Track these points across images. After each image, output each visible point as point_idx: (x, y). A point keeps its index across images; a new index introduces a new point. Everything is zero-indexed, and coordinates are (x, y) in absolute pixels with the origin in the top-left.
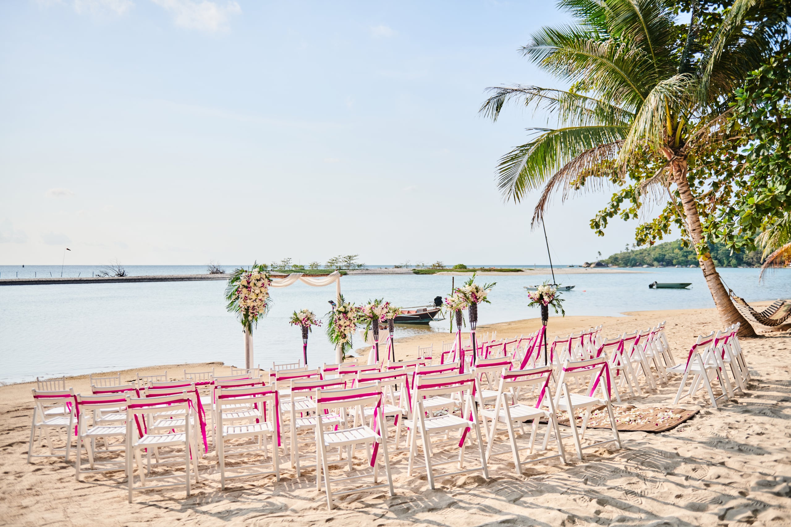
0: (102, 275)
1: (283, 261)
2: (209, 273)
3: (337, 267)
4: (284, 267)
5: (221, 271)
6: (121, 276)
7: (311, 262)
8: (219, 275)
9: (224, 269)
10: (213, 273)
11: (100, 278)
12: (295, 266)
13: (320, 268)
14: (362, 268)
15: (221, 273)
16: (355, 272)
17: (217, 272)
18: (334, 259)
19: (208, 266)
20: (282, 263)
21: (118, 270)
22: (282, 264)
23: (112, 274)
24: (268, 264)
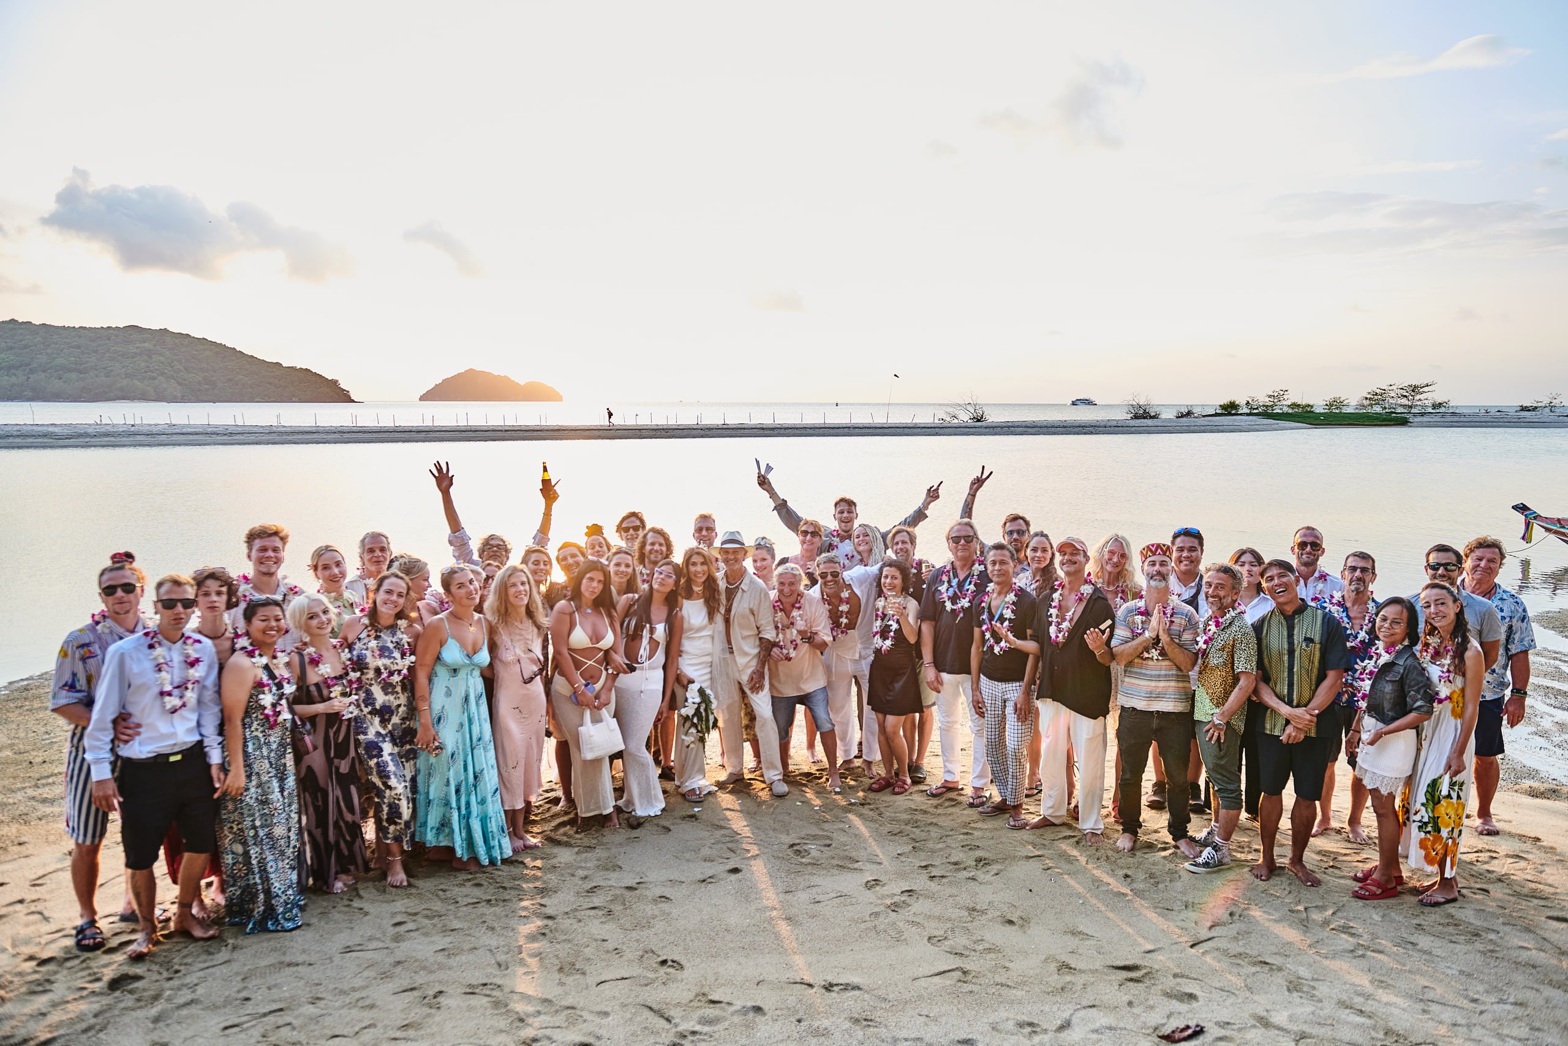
0: (948, 419)
1: (1270, 396)
2: (1129, 416)
4: (1272, 406)
5: (1153, 414)
6: (979, 421)
7: (1329, 398)
8: (1149, 422)
9: (1158, 410)
10: (1136, 417)
11: (945, 424)
12: (1294, 405)
14: (1442, 410)
15: (1152, 417)
16: (1425, 419)
17: (1146, 415)
18: (1378, 391)
19: (1128, 404)
20: (1267, 399)
21: (972, 412)
22: (1267, 401)
23: (965, 417)
24: (1241, 400)
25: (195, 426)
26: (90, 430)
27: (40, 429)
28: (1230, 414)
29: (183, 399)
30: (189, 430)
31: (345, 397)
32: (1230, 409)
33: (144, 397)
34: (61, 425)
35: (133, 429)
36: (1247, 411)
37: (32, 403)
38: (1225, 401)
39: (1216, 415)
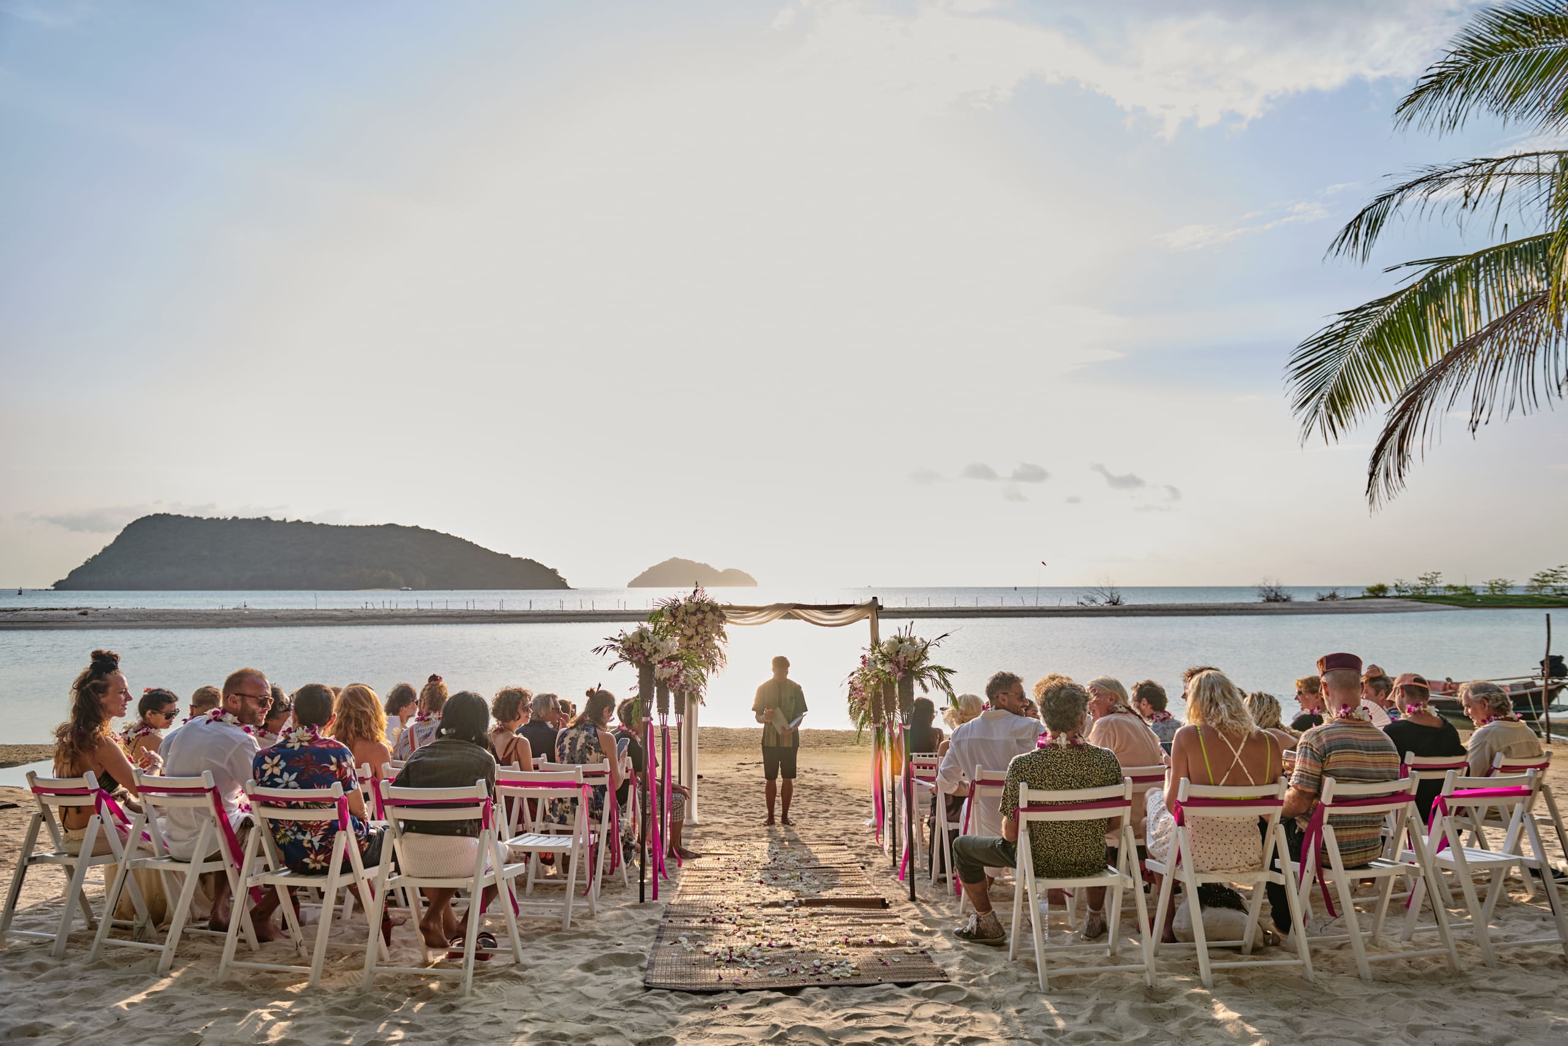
0: (1087, 603)
1: (1422, 579)
2: (1261, 599)
3: (1555, 590)
4: (1425, 589)
5: (1285, 597)
6: (1115, 604)
8: (1281, 605)
9: (1289, 593)
10: (1269, 600)
13: (1511, 592)
15: (1285, 600)
17: (1277, 598)
18: (1549, 572)
19: (1259, 587)
20: (1420, 582)
21: (1109, 595)
22: (1420, 584)
23: (1102, 601)
24: (1389, 583)
25: (437, 611)
26: (362, 614)
27: (327, 613)
28: (1378, 597)
29: (428, 587)
30: (433, 614)
31: (561, 584)
32: (1378, 592)
33: (396, 586)
34: (341, 610)
35: (392, 613)
36: (1396, 593)
37: (318, 592)
38: (1373, 583)
39: (1364, 597)
